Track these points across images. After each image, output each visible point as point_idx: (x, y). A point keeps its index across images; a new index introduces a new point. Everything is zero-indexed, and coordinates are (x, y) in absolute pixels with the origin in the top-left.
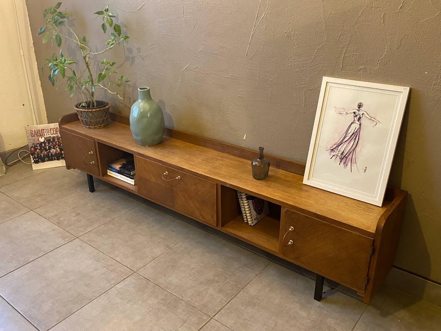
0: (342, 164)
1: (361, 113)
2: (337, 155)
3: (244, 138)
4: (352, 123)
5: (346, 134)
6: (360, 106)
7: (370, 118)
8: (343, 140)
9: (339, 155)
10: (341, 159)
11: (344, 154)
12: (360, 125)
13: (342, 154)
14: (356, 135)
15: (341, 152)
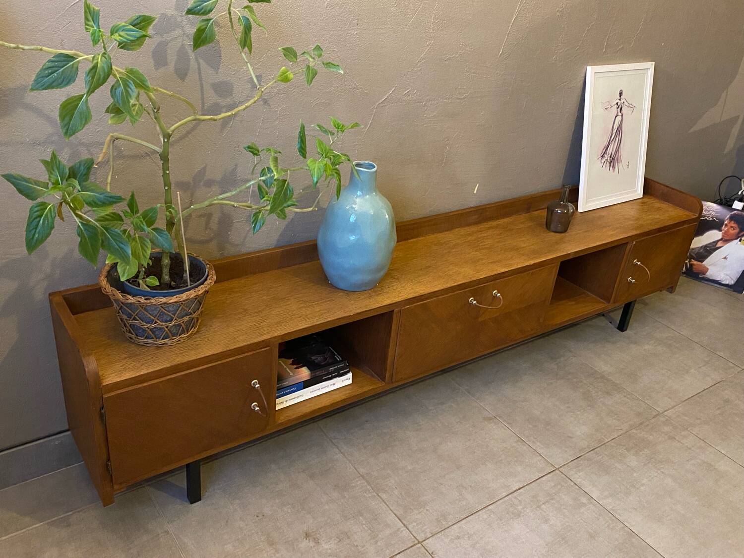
0: (611, 169)
1: (622, 101)
2: (607, 160)
3: (475, 192)
4: (616, 116)
5: (612, 132)
6: (621, 94)
7: (628, 105)
8: (610, 140)
9: (609, 159)
10: (610, 163)
11: (612, 157)
12: (622, 116)
13: (610, 157)
14: (619, 129)
15: (609, 155)
